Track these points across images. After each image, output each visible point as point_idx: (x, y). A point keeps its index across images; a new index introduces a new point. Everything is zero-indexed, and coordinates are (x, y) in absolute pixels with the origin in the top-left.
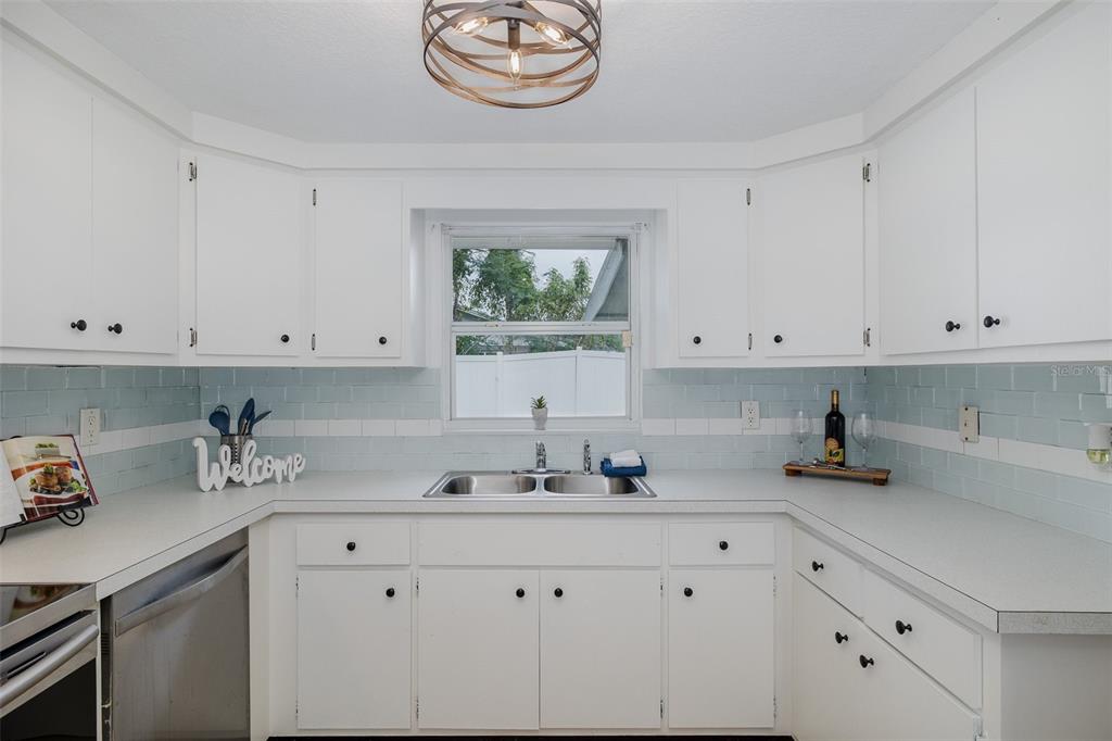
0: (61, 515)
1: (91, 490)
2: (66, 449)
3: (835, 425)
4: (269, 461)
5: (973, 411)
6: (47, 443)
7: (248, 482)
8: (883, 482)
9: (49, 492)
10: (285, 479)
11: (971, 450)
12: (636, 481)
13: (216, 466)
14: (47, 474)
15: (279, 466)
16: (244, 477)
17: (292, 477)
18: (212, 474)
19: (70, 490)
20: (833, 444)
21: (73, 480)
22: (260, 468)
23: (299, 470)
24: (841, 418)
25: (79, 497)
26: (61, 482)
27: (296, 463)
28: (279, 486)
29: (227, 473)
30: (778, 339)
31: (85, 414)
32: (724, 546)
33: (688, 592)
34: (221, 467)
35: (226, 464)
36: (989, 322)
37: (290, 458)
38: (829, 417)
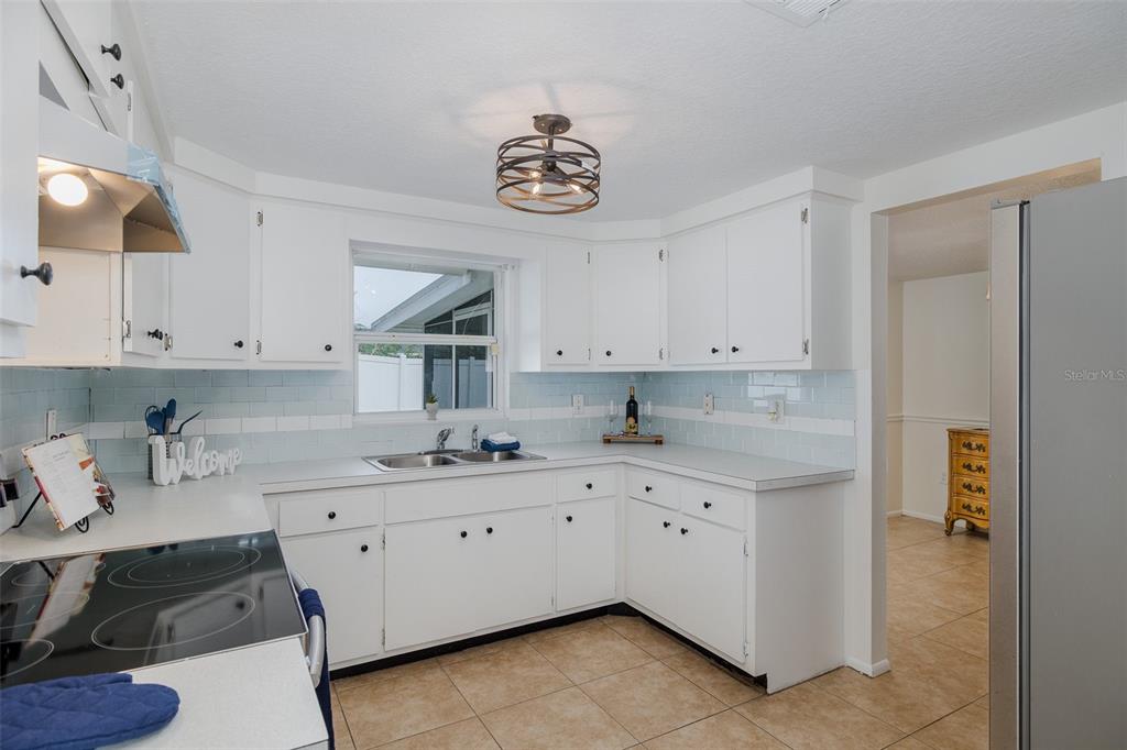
3: (632, 409)
4: (214, 456)
5: (711, 396)
7: (199, 477)
8: (660, 443)
10: (227, 472)
11: (709, 419)
12: (516, 452)
13: (172, 462)
15: (222, 460)
16: (195, 471)
17: (232, 471)
20: (631, 420)
22: (208, 462)
23: (237, 463)
24: (635, 403)
27: (235, 457)
28: (222, 479)
29: (182, 468)
30: (608, 354)
32: (589, 486)
33: (570, 519)
34: (177, 462)
35: (181, 459)
36: (735, 350)
37: (230, 452)
38: (629, 403)
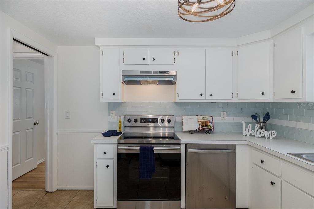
0: (206, 131)
1: (213, 128)
2: (210, 119)
4: (263, 131)
6: (205, 117)
7: (256, 136)
9: (202, 126)
10: (269, 138)
13: (247, 129)
14: (203, 123)
15: (266, 133)
16: (255, 134)
18: (246, 131)
19: (208, 127)
21: (209, 125)
22: (260, 133)
23: (274, 136)
25: (210, 129)
26: (206, 125)
27: (273, 134)
28: (266, 140)
29: (250, 132)
31: (222, 113)
34: (249, 130)
37: (270, 132)
